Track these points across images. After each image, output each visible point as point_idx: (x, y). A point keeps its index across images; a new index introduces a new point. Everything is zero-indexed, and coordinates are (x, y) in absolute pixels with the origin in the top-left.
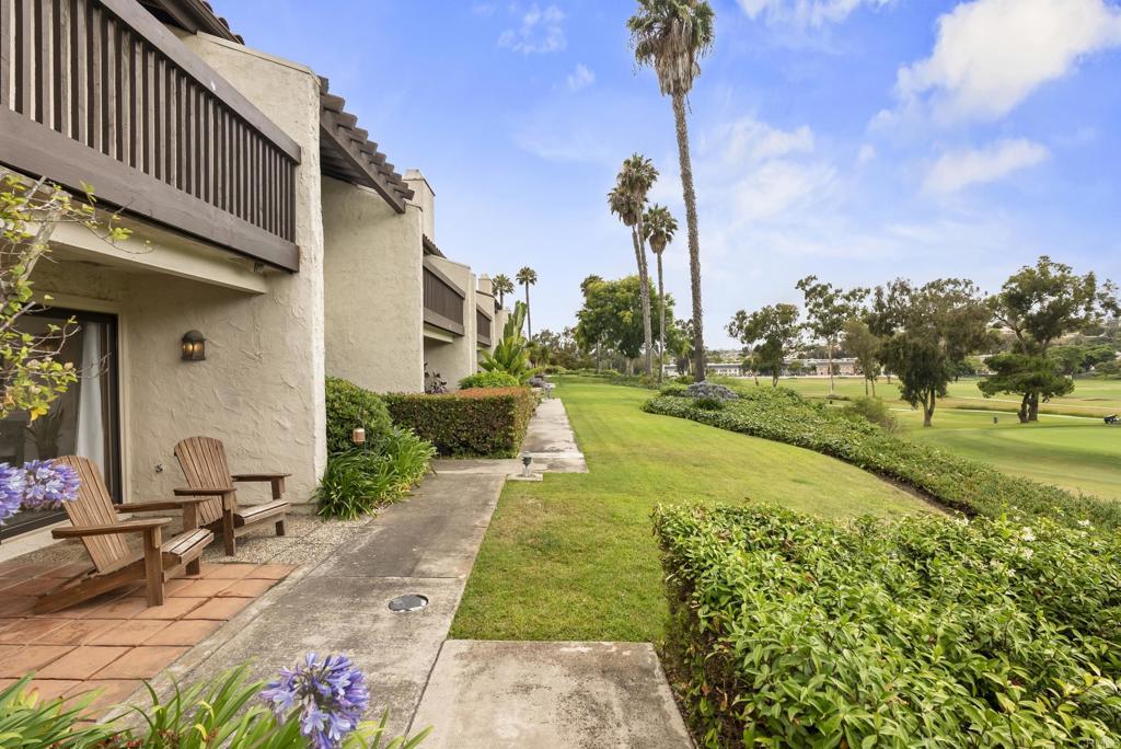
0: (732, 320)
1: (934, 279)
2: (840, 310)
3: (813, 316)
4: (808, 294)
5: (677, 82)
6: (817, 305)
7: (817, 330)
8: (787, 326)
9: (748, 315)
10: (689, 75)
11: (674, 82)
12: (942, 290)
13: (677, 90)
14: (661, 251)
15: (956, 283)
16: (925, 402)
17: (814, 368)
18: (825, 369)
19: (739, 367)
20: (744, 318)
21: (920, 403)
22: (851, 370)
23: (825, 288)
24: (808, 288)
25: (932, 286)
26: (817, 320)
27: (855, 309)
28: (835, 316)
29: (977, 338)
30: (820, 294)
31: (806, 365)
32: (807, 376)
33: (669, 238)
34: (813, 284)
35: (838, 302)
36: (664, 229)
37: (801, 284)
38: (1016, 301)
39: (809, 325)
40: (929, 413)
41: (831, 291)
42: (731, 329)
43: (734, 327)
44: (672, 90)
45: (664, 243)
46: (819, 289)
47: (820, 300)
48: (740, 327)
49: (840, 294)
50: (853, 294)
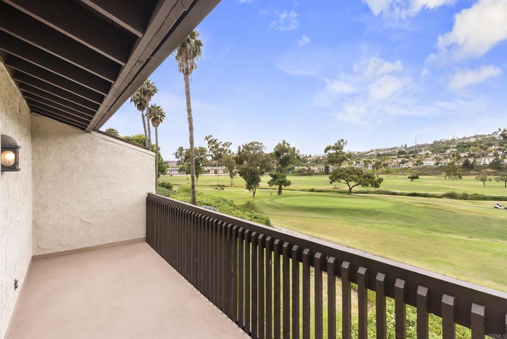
0: (177, 151)
1: (251, 141)
2: (222, 150)
3: (211, 151)
4: (209, 143)
5: (187, 69)
6: (213, 147)
7: (213, 157)
8: (202, 156)
9: (184, 149)
10: (192, 67)
11: (186, 69)
12: (254, 146)
13: (187, 73)
14: (158, 126)
15: (258, 143)
16: (253, 190)
17: (209, 171)
18: (213, 172)
19: (178, 170)
20: (182, 150)
21: (251, 190)
22: (222, 172)
23: (215, 140)
24: (209, 140)
25: (251, 144)
26: (213, 154)
27: (226, 150)
28: (219, 152)
29: (268, 167)
30: (214, 143)
31: (205, 170)
32: (206, 174)
33: (161, 121)
34: (211, 138)
35: (220, 147)
36: (159, 116)
37: (206, 138)
38: (277, 154)
39: (209, 155)
40: (254, 193)
41: (218, 142)
42: (176, 155)
43: (178, 154)
44: (185, 72)
45: (159, 123)
46: (213, 140)
47: (214, 145)
48: (181, 154)
49: (221, 144)
50: (226, 144)
